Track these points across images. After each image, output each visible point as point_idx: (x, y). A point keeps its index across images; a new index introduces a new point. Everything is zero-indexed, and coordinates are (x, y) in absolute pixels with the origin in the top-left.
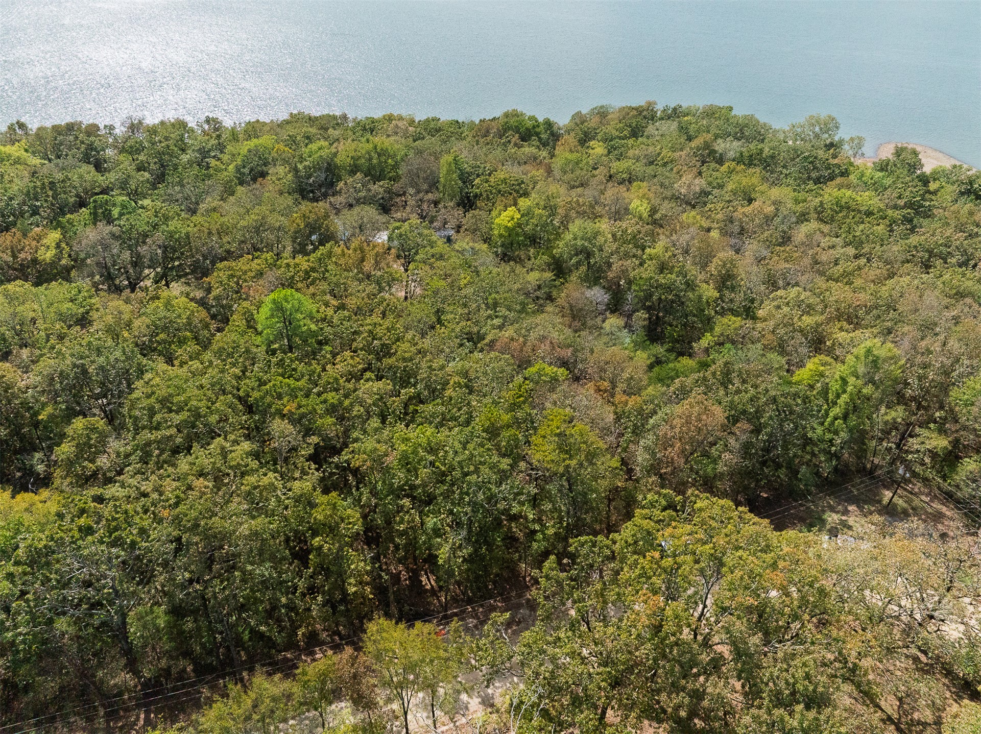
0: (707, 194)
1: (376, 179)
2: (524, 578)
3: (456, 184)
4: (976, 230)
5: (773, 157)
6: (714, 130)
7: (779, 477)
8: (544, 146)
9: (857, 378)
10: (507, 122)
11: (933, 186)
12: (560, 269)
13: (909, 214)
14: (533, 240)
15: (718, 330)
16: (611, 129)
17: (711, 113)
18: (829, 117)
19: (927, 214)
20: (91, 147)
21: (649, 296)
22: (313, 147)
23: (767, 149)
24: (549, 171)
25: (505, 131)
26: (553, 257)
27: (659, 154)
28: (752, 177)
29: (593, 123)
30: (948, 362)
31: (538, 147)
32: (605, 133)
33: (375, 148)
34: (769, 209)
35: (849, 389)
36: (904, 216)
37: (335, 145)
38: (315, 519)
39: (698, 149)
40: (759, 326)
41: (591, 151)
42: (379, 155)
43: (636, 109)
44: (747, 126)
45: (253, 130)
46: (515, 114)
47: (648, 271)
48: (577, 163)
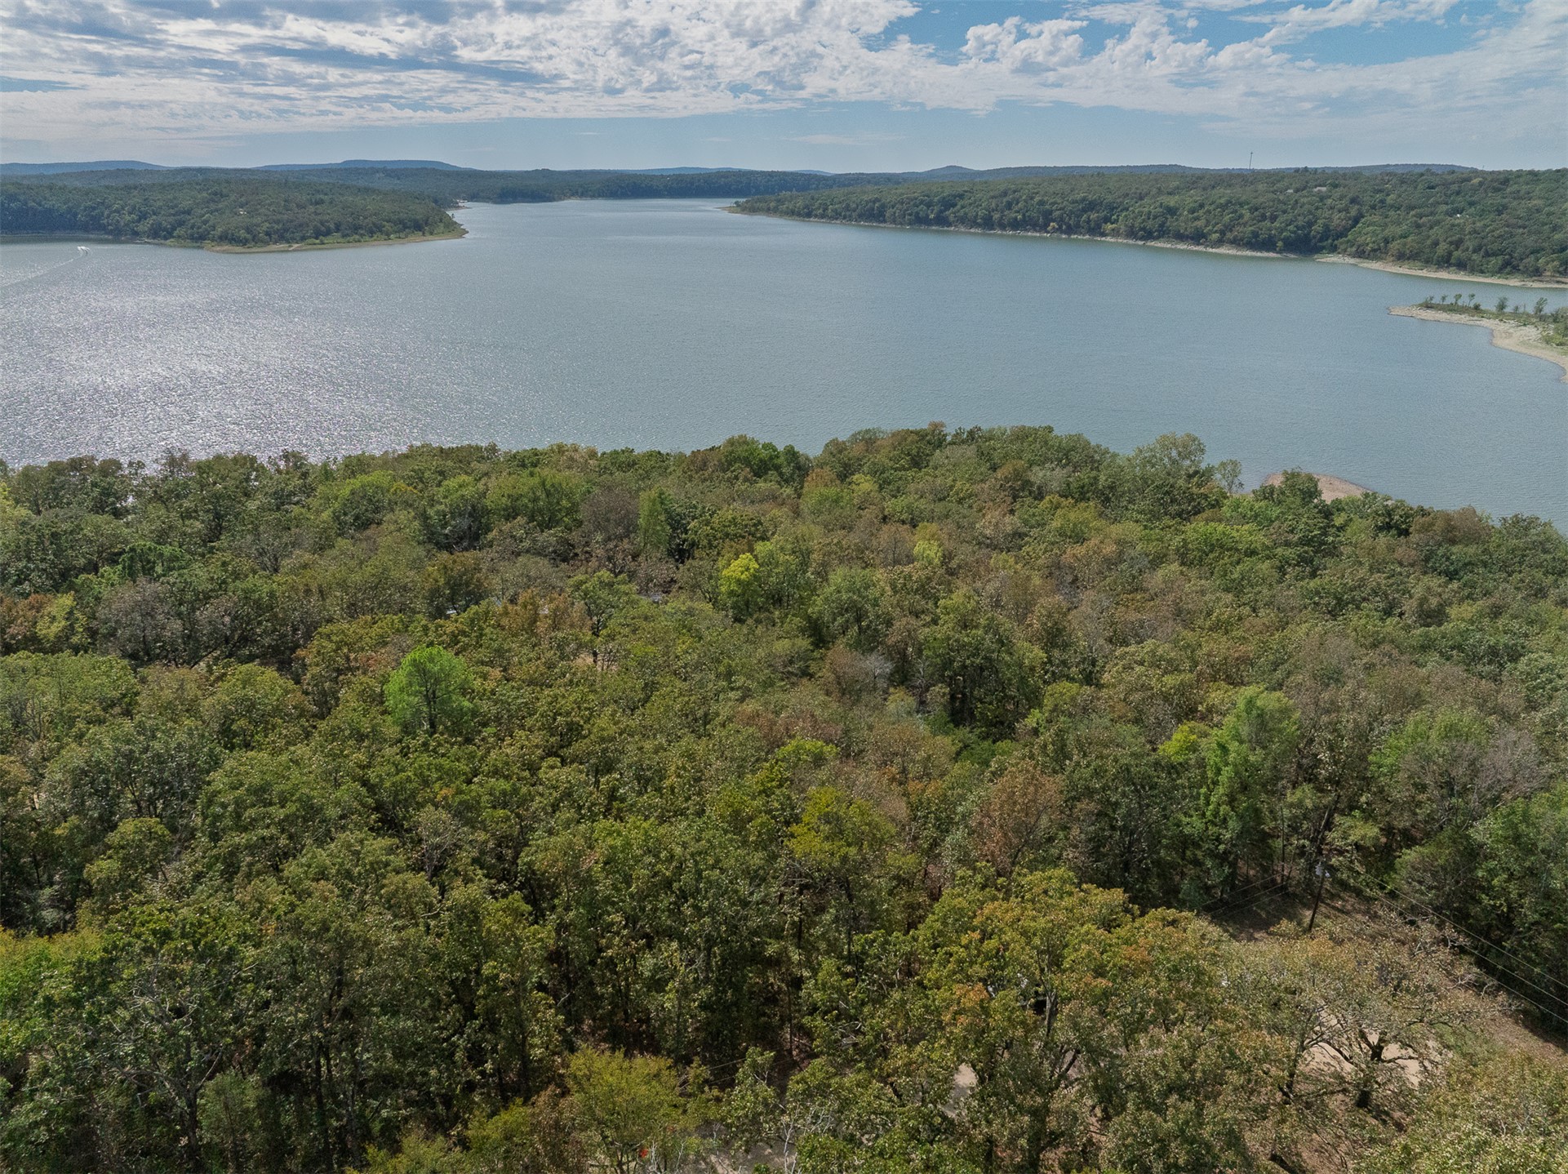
0: (1021, 536)
1: (545, 526)
2: (790, 1051)
3: (663, 530)
4: (1399, 569)
5: (1112, 488)
6: (1027, 456)
7: (1150, 891)
8: (787, 481)
9: (1241, 742)
10: (732, 452)
11: (1338, 520)
12: (819, 635)
13: (1306, 552)
14: (777, 599)
15: (1048, 703)
16: (881, 458)
17: (1023, 435)
18: (1188, 435)
19: (1333, 552)
20: (107, 492)
21: (948, 663)
22: (451, 483)
23: (1102, 478)
24: (797, 513)
25: (730, 464)
26: (809, 618)
27: (952, 487)
28: (1085, 513)
29: (857, 450)
30: (1363, 719)
31: (779, 483)
32: (874, 464)
33: (543, 484)
34: (1109, 549)
35: (1232, 757)
36: (1299, 556)
37: (483, 481)
38: (489, 931)
39: (1007, 479)
40: (1104, 693)
41: (854, 487)
42: (548, 494)
43: (916, 433)
44: (1073, 449)
45: (357, 466)
46: (744, 441)
47: (946, 628)
48: (836, 501)
